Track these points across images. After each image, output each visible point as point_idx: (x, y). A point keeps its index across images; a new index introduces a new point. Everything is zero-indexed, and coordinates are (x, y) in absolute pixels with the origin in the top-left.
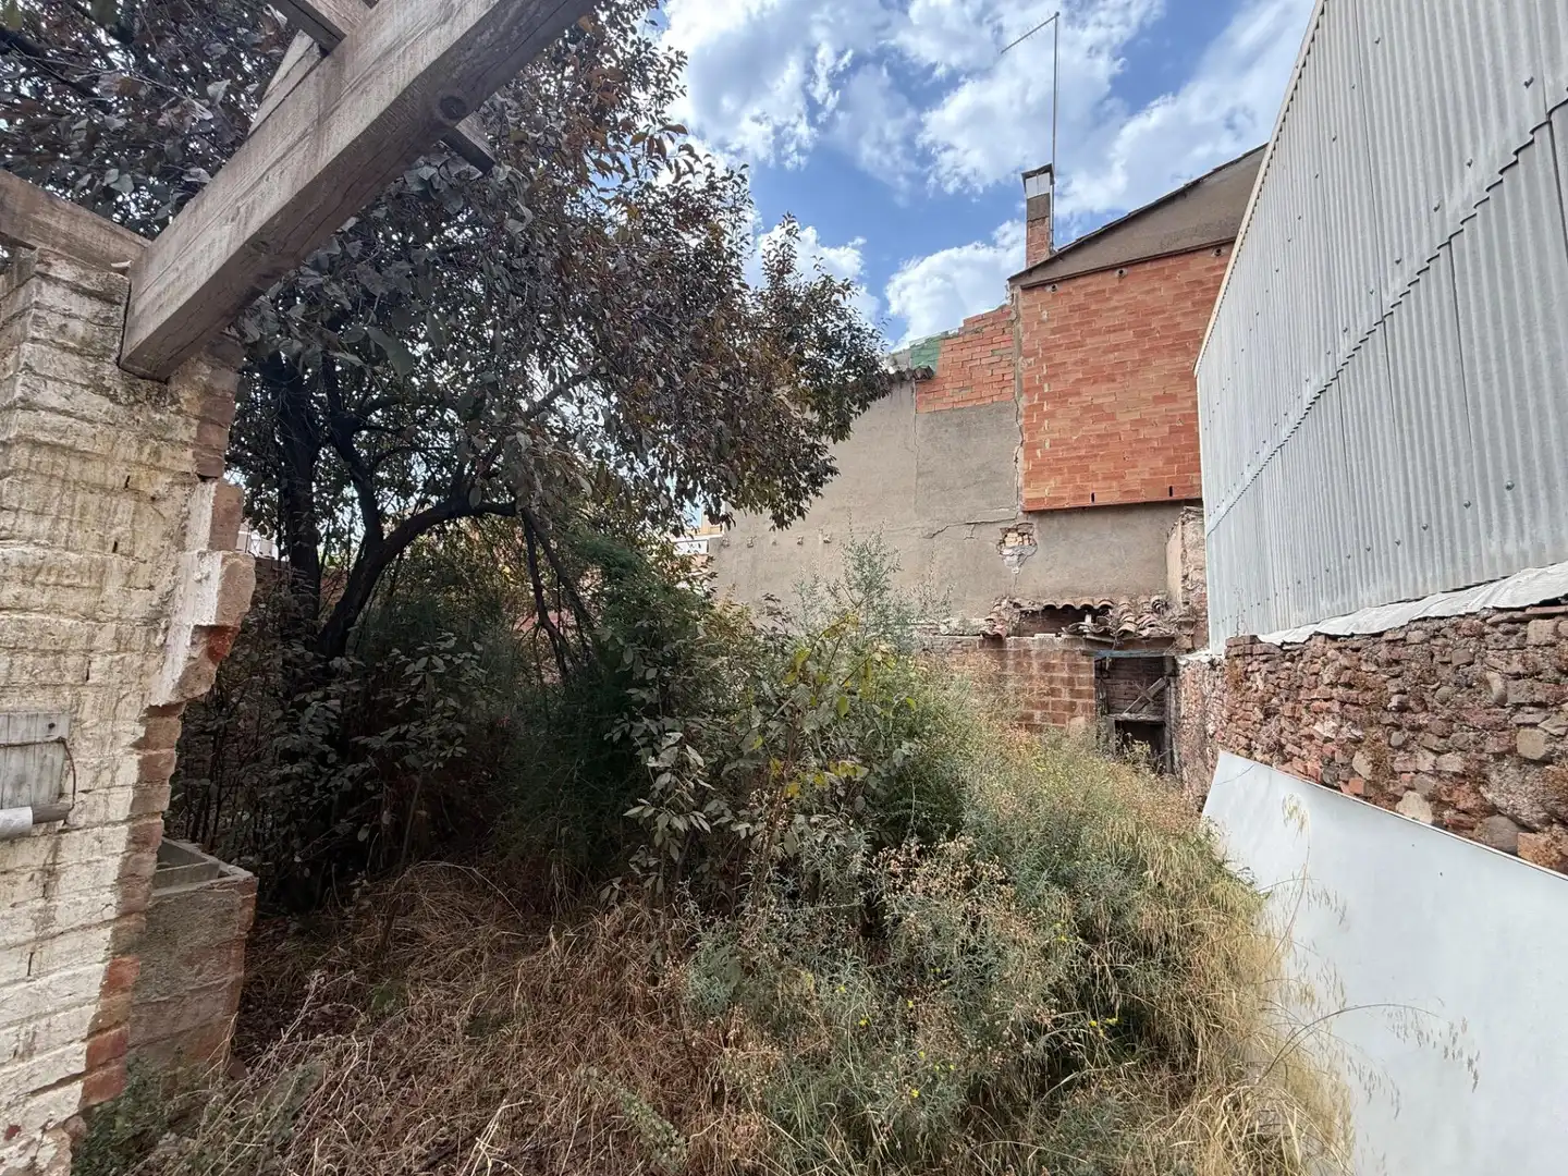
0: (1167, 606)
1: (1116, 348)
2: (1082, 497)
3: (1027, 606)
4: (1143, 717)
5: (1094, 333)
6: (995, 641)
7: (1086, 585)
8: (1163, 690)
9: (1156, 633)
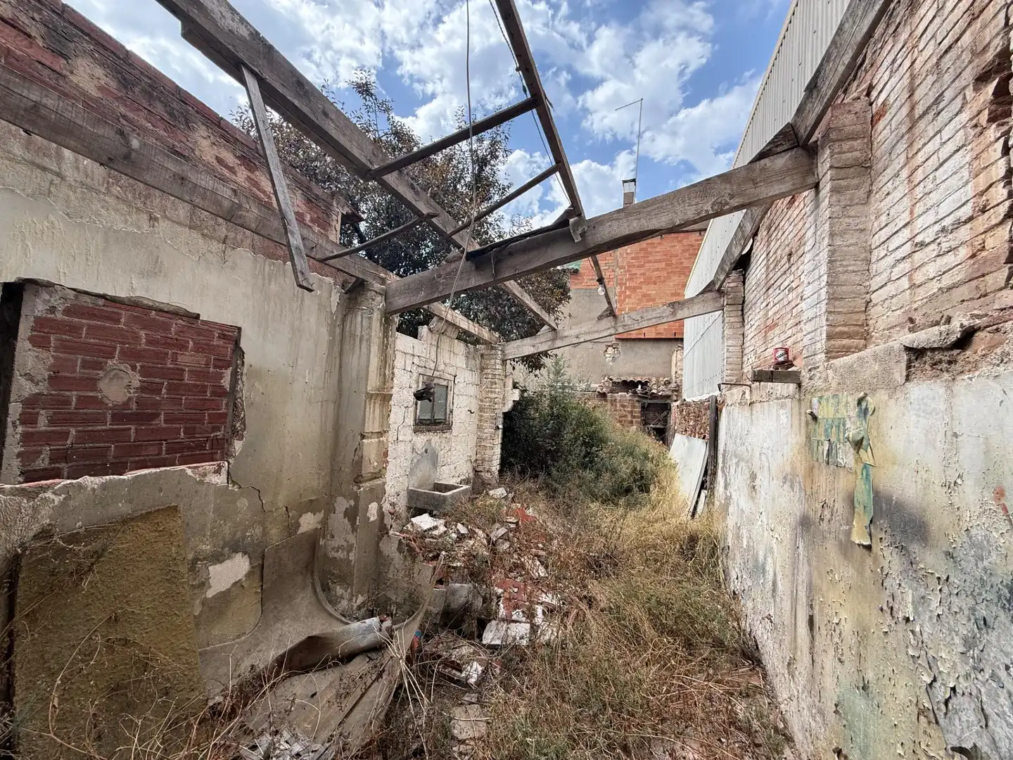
0: (670, 383)
1: (658, 270)
2: (640, 334)
3: (615, 380)
4: (658, 426)
5: (649, 262)
6: (603, 395)
7: (638, 372)
8: (666, 416)
9: (664, 393)
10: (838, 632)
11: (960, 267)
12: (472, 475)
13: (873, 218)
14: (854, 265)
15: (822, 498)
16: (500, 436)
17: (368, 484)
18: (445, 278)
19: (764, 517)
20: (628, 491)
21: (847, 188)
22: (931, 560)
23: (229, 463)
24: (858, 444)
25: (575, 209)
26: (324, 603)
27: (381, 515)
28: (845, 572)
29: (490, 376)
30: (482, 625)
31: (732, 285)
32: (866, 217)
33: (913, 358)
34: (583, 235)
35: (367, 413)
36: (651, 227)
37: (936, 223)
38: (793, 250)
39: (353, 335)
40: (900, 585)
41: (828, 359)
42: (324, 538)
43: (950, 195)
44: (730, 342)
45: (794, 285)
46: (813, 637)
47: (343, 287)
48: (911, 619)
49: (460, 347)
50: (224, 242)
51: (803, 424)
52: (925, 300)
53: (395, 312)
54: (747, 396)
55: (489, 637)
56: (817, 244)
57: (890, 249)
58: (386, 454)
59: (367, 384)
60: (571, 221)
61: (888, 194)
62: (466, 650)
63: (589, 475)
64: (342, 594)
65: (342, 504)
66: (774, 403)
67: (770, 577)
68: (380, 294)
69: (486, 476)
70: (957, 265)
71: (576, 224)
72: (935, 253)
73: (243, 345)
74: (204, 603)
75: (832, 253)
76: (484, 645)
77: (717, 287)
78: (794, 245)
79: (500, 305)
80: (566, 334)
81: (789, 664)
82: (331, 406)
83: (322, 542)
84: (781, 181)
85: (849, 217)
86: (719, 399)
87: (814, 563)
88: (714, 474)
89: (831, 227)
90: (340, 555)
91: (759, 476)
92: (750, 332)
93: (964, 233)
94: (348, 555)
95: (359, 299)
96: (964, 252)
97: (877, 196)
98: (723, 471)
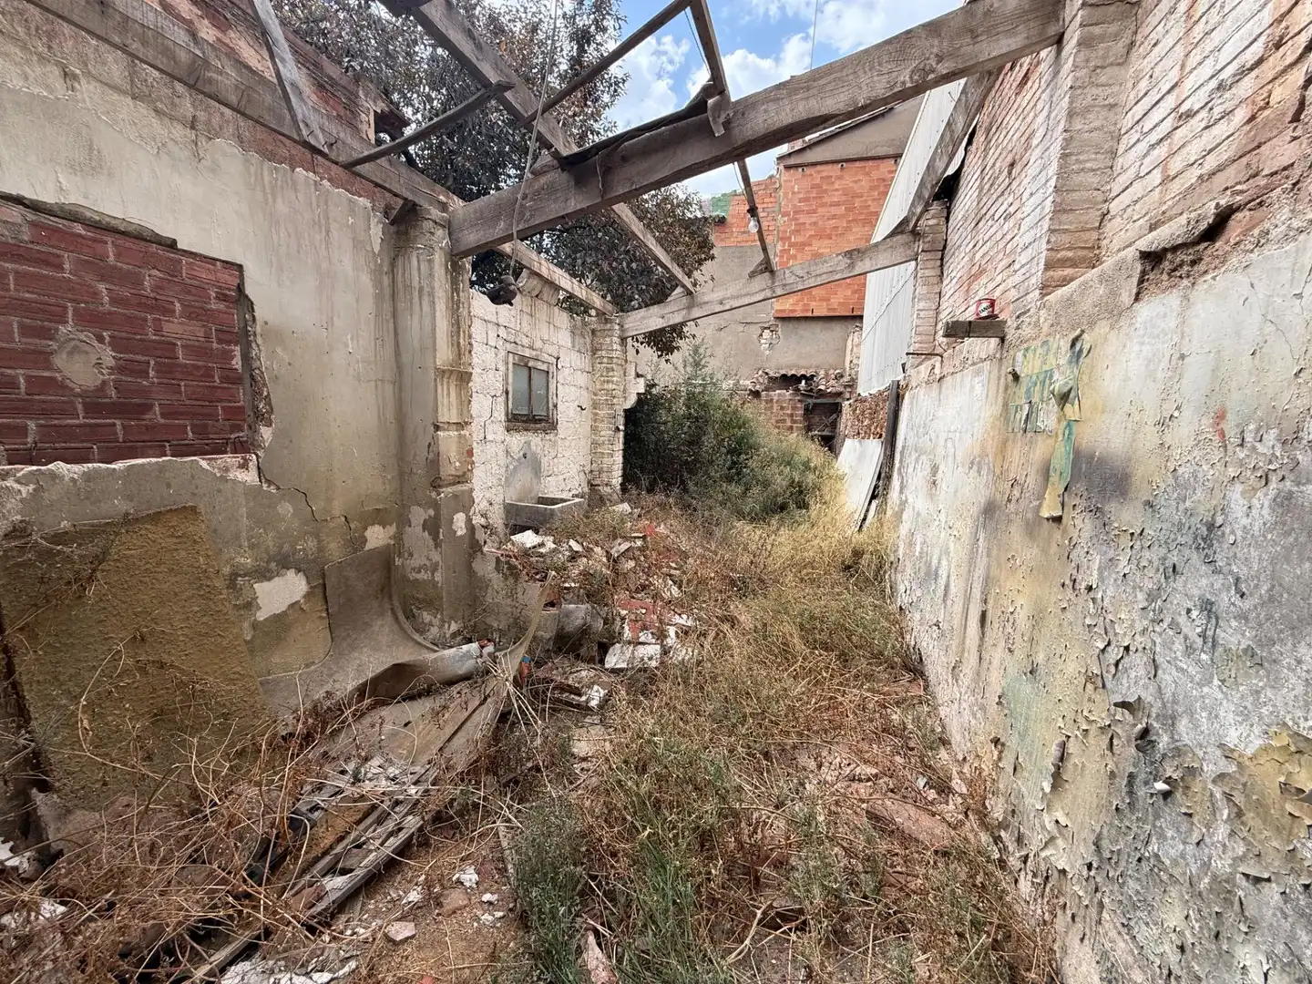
0: (842, 376)
1: (834, 217)
2: (807, 311)
3: (772, 374)
4: (824, 433)
5: (823, 205)
6: (756, 394)
7: (802, 363)
8: (835, 419)
9: (834, 390)
10: (1011, 621)
11: (1231, 139)
12: (586, 490)
13: (1130, 85)
14: (1095, 160)
15: (1012, 476)
16: (621, 440)
17: (449, 489)
18: (532, 200)
19: (943, 517)
20: (783, 507)
21: (1102, 38)
22: (1127, 516)
23: (257, 455)
24: (1064, 398)
25: (717, 85)
26: (409, 632)
27: (471, 528)
28: (1028, 553)
29: (605, 360)
30: (604, 649)
31: (931, 222)
32: (1121, 84)
33: (1148, 268)
34: (727, 124)
35: (440, 398)
36: (824, 111)
37: (1213, 77)
38: (1018, 157)
39: (408, 287)
40: (1088, 553)
41: (1043, 295)
42: (399, 556)
43: (1239, 28)
44: (922, 305)
45: (1012, 210)
46: (983, 634)
47: (386, 214)
48: (1094, 586)
49: (562, 318)
50: (193, 128)
51: (1001, 389)
52: (1177, 198)
53: (466, 254)
54: (937, 371)
55: (614, 659)
56: (1050, 133)
57: (1145, 130)
58: (470, 453)
59: (435, 357)
60: (710, 102)
61: (1155, 45)
62: (585, 673)
63: (736, 489)
64: (431, 621)
65: (419, 515)
66: (969, 371)
67: (942, 582)
68: (440, 225)
69: (605, 490)
70: (1228, 137)
71: (718, 106)
72: (1203, 125)
73: (249, 290)
74: (255, 625)
75: (1068, 141)
76: (607, 670)
77: (911, 225)
78: (1019, 149)
79: (615, 260)
80: (706, 299)
81: (954, 668)
82: (389, 389)
83: (398, 562)
84: (1011, 33)
85: (1097, 85)
86: (901, 383)
87: (994, 552)
88: (889, 477)
89: (1071, 103)
90: (423, 576)
91: (942, 468)
92: (949, 287)
93: (1247, 86)
94: (433, 575)
95: (412, 233)
96: (1241, 115)
97: (1141, 49)
98: (900, 473)
